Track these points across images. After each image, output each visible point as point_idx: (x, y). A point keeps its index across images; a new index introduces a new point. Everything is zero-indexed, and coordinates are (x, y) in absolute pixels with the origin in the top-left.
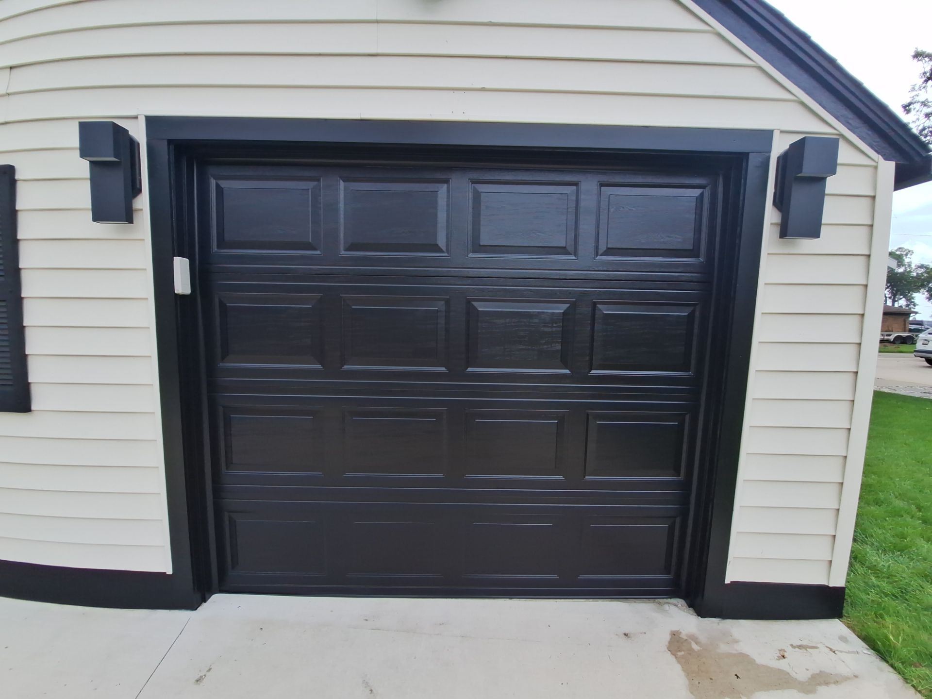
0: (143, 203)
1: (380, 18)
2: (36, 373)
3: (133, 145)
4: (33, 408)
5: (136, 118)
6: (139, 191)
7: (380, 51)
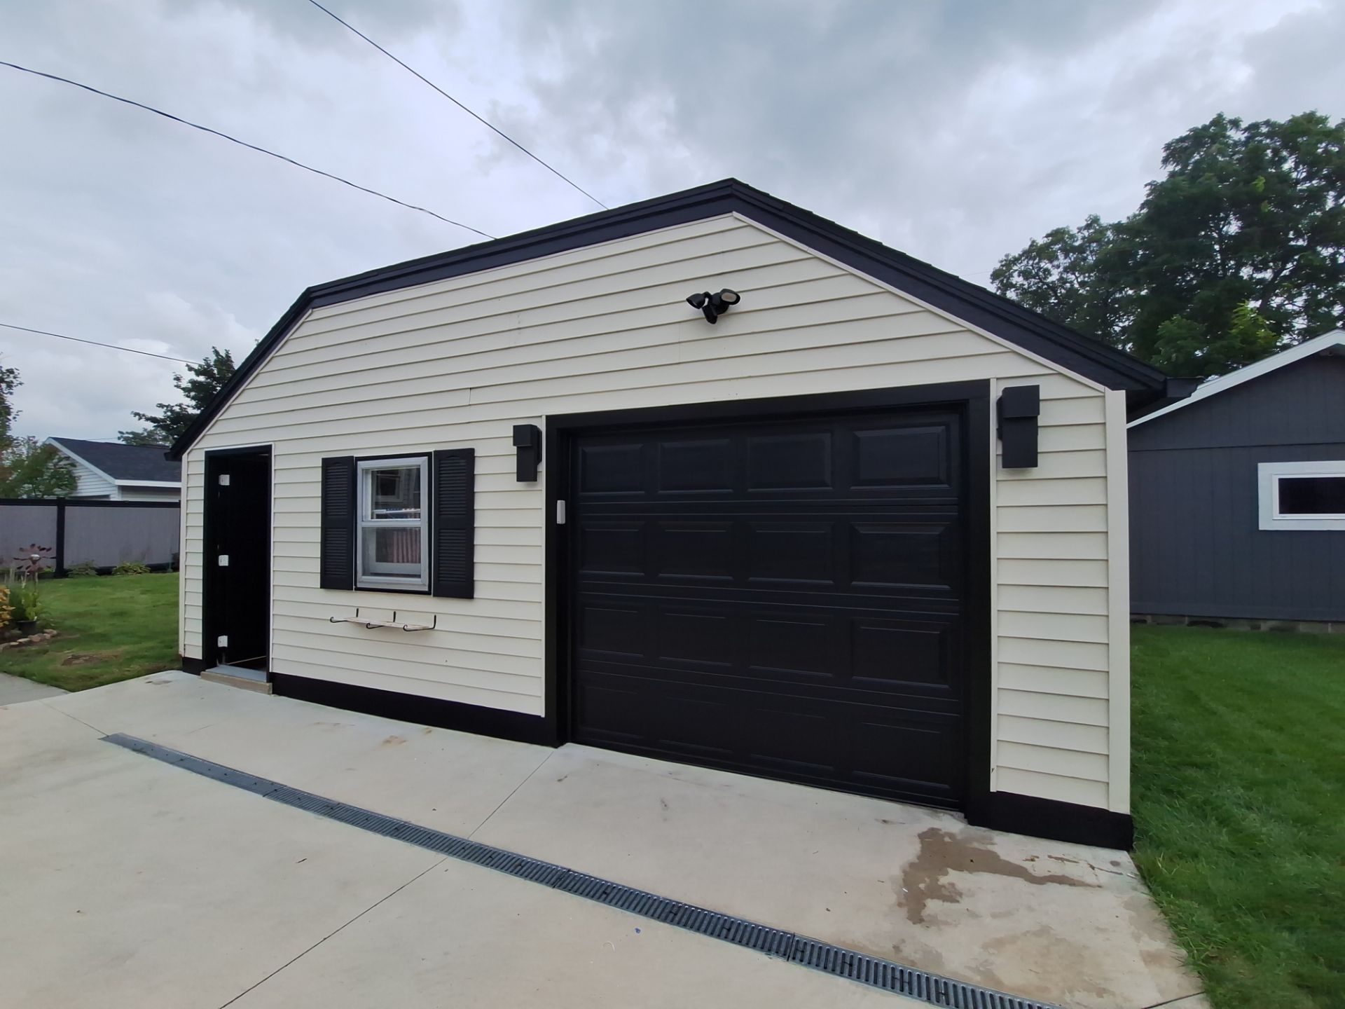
0: (542, 467)
1: (681, 340)
2: (479, 574)
3: (539, 433)
4: (475, 596)
5: (541, 416)
6: (541, 460)
7: (681, 361)
